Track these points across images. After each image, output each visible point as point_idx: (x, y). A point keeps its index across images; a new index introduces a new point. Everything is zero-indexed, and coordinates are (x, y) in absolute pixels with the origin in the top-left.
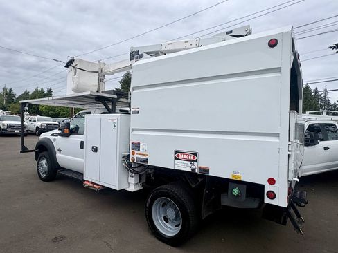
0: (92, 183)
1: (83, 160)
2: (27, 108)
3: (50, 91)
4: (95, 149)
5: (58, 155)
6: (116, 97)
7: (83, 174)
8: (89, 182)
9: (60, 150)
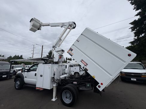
0: (39, 88)
1: (36, 80)
2: (13, 63)
3: (21, 56)
4: (41, 76)
5: (25, 79)
6: (48, 59)
7: (36, 85)
8: (38, 88)
9: (26, 77)
